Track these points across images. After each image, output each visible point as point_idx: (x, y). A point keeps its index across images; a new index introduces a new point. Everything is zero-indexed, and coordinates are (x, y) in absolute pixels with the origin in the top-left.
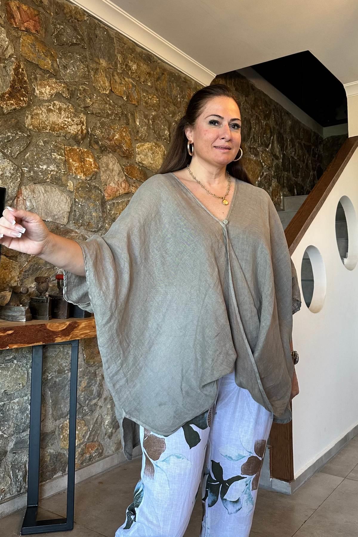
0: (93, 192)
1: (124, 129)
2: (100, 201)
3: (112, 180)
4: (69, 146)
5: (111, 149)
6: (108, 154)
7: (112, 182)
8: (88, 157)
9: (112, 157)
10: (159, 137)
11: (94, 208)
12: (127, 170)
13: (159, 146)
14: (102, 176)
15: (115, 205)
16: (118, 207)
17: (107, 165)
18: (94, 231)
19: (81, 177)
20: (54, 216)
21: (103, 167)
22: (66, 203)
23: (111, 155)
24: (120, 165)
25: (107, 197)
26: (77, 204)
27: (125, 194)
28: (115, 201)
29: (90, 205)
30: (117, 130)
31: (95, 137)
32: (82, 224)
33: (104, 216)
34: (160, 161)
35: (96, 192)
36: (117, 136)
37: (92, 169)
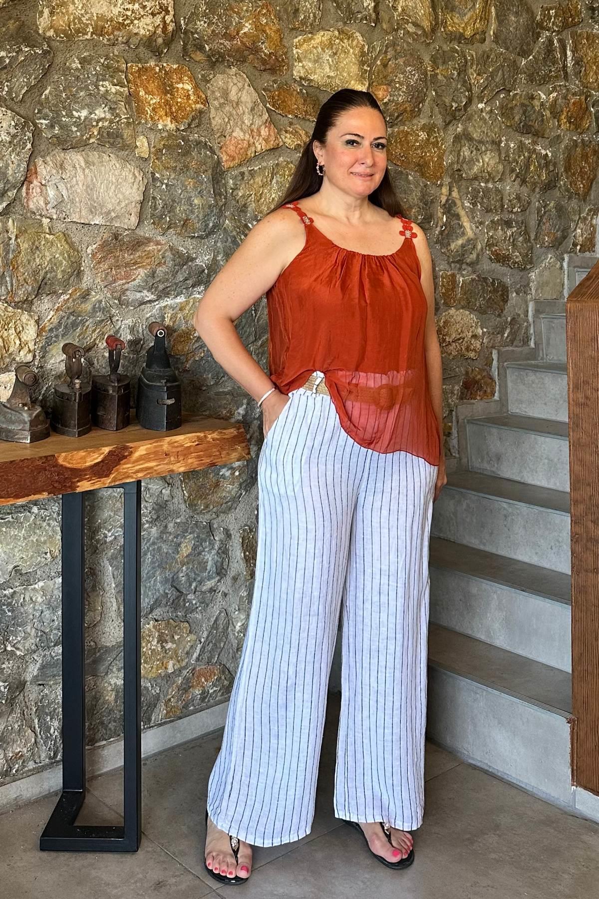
0: (193, 154)
1: (262, 9)
2: (210, 172)
3: (237, 123)
4: (135, 62)
5: (233, 57)
6: (227, 70)
7: (238, 129)
8: (181, 80)
9: (236, 75)
10: (350, 16)
11: (195, 187)
12: (273, 98)
13: (350, 37)
14: (213, 118)
15: (246, 178)
16: (252, 181)
17: (226, 93)
18: (199, 237)
19: (166, 126)
20: (108, 213)
21: (216, 99)
22: (134, 182)
23: (234, 70)
24: (255, 89)
25: (226, 161)
26: (158, 184)
27: (270, 150)
28: (244, 169)
29: (187, 183)
30: (247, 15)
31: (196, 36)
32: (171, 224)
33: (221, 204)
34: (352, 70)
35: (201, 154)
36: (247, 28)
37: (190, 105)
